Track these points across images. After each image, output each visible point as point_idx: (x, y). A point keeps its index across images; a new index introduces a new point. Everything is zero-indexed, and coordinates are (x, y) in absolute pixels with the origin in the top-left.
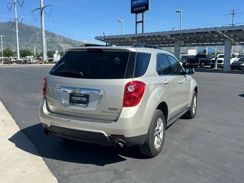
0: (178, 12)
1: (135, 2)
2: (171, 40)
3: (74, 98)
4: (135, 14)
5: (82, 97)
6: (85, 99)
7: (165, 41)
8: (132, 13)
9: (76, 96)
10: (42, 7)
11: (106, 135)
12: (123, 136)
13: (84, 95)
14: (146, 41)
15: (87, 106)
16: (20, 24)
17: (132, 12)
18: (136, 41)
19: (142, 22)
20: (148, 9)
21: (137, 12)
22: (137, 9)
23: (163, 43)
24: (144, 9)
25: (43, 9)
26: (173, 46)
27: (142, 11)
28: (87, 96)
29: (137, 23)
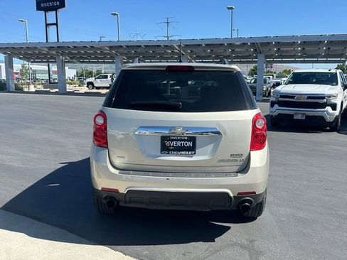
0: (115, 14)
2: (109, 54)
3: (168, 143)
4: (43, 12)
5: (185, 140)
6: (190, 144)
7: (100, 54)
8: (37, 10)
9: (172, 140)
11: (232, 195)
12: (254, 193)
13: (188, 137)
15: (195, 154)
17: (39, 8)
18: (54, 52)
19: (56, 24)
20: (64, 6)
21: (46, 10)
22: (46, 5)
23: (96, 58)
24: (57, 6)
27: (55, 9)
28: (193, 139)
29: (47, 25)
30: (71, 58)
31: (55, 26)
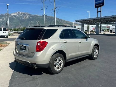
1: (97, 2)
3: (21, 48)
4: (97, 8)
6: (25, 48)
8: (95, 7)
10: (55, 8)
11: (30, 63)
12: (35, 64)
14: (100, 21)
15: (25, 51)
16: (46, 16)
17: (96, 7)
18: (95, 21)
19: (101, 11)
21: (98, 7)
22: (98, 5)
23: (110, 22)
24: (101, 5)
25: (55, 9)
26: (115, 23)
27: (100, 6)
29: (98, 12)
30: (101, 23)
31: (100, 12)
